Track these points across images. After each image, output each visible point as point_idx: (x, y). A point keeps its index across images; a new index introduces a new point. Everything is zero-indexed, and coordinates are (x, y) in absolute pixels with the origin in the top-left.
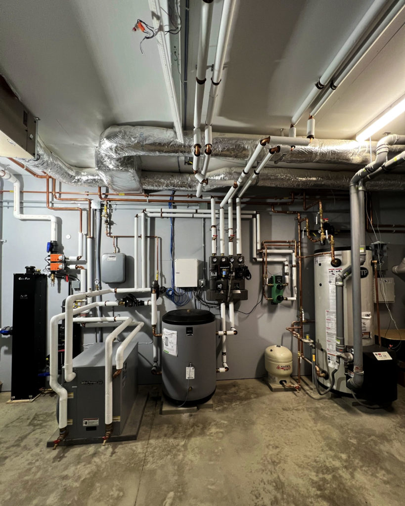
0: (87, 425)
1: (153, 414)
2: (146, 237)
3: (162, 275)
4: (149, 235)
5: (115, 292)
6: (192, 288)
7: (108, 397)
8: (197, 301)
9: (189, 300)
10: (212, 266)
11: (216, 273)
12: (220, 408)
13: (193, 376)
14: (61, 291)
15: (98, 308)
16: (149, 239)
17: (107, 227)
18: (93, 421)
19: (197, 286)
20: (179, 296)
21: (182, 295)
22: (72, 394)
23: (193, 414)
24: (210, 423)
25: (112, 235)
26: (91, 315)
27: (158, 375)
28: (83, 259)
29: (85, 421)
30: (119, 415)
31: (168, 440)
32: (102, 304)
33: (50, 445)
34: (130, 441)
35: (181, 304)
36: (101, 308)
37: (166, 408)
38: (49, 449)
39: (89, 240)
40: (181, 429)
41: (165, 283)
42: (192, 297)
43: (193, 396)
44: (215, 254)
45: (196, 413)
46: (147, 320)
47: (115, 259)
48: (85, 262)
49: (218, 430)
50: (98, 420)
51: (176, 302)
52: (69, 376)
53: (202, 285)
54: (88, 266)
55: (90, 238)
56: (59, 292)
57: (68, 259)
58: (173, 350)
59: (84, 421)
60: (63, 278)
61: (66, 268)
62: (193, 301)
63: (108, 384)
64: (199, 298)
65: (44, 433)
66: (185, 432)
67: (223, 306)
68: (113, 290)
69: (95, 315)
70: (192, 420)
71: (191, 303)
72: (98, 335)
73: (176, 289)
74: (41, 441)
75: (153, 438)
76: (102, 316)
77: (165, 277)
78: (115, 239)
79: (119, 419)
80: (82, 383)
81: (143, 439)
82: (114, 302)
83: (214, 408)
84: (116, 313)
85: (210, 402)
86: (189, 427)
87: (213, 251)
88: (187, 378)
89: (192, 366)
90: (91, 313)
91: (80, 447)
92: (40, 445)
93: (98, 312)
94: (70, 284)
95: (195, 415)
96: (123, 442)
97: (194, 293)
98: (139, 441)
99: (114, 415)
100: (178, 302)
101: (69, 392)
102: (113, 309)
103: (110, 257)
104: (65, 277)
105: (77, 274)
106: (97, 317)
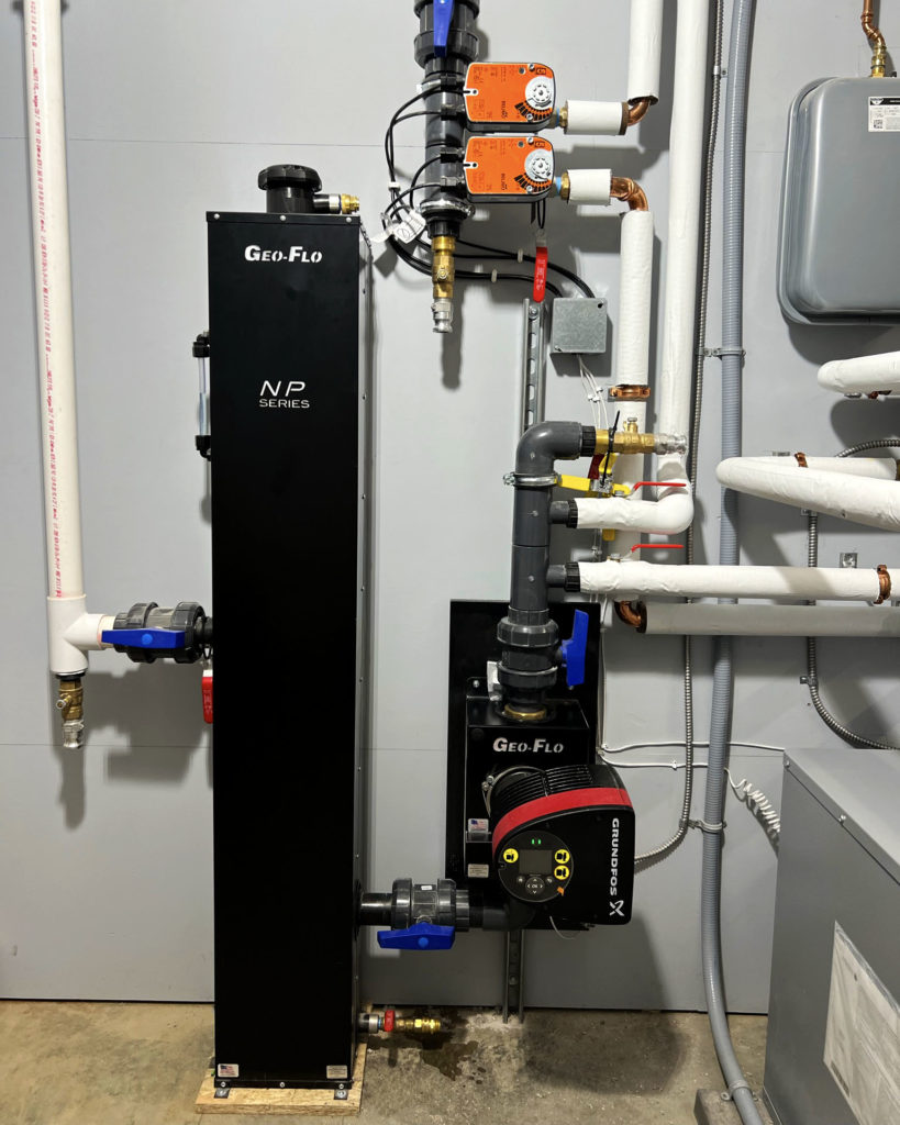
14: (466, 373)
56: (451, 378)
60: (484, 279)
84: (830, 544)
103: (886, 102)
104: (494, 274)
105: (577, 253)
106: (703, 561)
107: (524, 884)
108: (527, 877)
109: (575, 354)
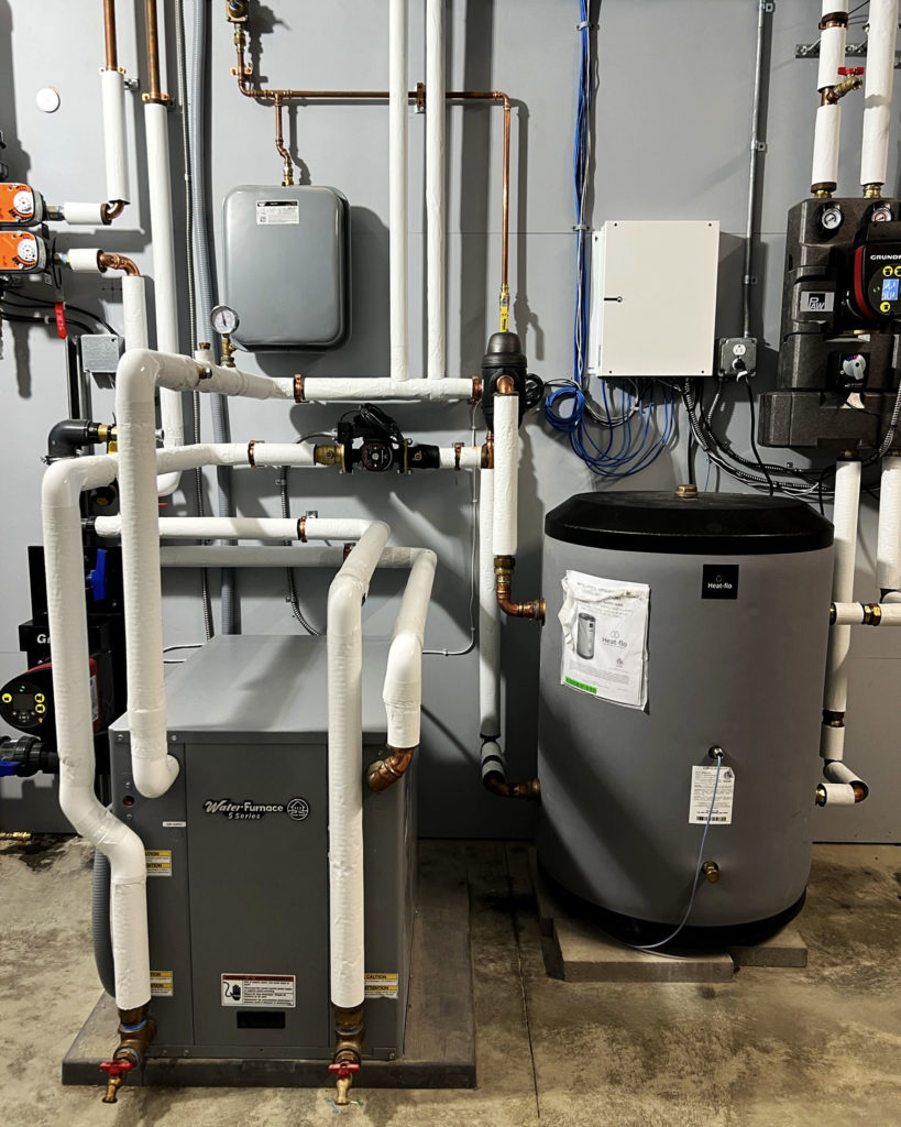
0: (240, 1003)
1: (515, 972)
2: (449, 97)
3: (523, 313)
4: (458, 87)
5: (299, 395)
6: (680, 380)
7: (346, 883)
8: (701, 457)
9: (660, 450)
10: (814, 252)
11: (830, 297)
12: (846, 970)
13: (725, 813)
14: (35, 385)
15: (211, 473)
16: (458, 111)
17: (242, 42)
18: (268, 985)
19: (709, 372)
20: (611, 426)
21: (627, 423)
22: (165, 858)
23: (718, 987)
24: (824, 1040)
25: (264, 87)
26: (180, 507)
27: (521, 796)
28: (127, 221)
29: (233, 983)
30: (393, 971)
31: (634, 1102)
32: (233, 452)
33: (78, 1074)
34: (447, 1092)
35: (616, 466)
36: (226, 472)
37: (576, 951)
38: (74, 1094)
39: (153, 114)
40: (678, 1053)
41: (540, 355)
42: (677, 432)
43: (716, 906)
44: (830, 187)
45: (731, 986)
46: (447, 545)
47: (291, 216)
48: (140, 240)
49: (877, 1076)
50: (291, 985)
51: (593, 454)
52: (152, 771)
53: (741, 365)
54: (157, 259)
55: (158, 101)
56: (25, 390)
57: (60, 217)
58: (625, 680)
59: (227, 987)
60: (40, 322)
61: (53, 263)
62: (680, 453)
63: (348, 817)
64: (713, 435)
65: (36, 1018)
66: (709, 1073)
67: (848, 478)
68: (286, 384)
69: (199, 508)
70: (720, 1017)
71: (670, 462)
72: (219, 606)
73: (596, 392)
74: (29, 1053)
75: (553, 1084)
76: (231, 514)
77: (541, 324)
78: (285, 109)
79: (390, 985)
80: (212, 808)
81: (504, 1083)
82: (289, 449)
83: (810, 967)
84: (299, 504)
85: (790, 939)
86: (717, 1049)
87: (821, 172)
88: (693, 820)
89: (724, 764)
90: (179, 498)
91: (215, 1096)
92: (29, 1072)
93: (215, 495)
94: (74, 352)
95: (725, 994)
96: (416, 1093)
97: (691, 411)
98: (488, 1094)
99: (373, 966)
100: (603, 455)
101: (150, 845)
102: (286, 481)
103: (268, 204)
104: (46, 318)
105: (104, 303)
106: (211, 514)
107: (17, 716)
108: (18, 712)
109: (106, 374)
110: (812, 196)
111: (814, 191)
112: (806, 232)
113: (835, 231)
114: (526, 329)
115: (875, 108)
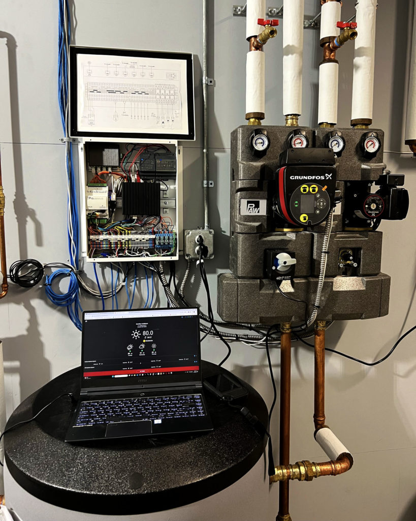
10: (248, 169)
11: (263, 203)
19: (176, 257)
20: (103, 298)
21: (116, 294)
41: (39, 242)
44: (259, 116)
64: (185, 303)
77: (39, 217)
87: (252, 105)
97: (167, 285)
110: (246, 123)
111: (248, 119)
112: (242, 152)
113: (264, 152)
114: (26, 221)
115: (290, 56)
